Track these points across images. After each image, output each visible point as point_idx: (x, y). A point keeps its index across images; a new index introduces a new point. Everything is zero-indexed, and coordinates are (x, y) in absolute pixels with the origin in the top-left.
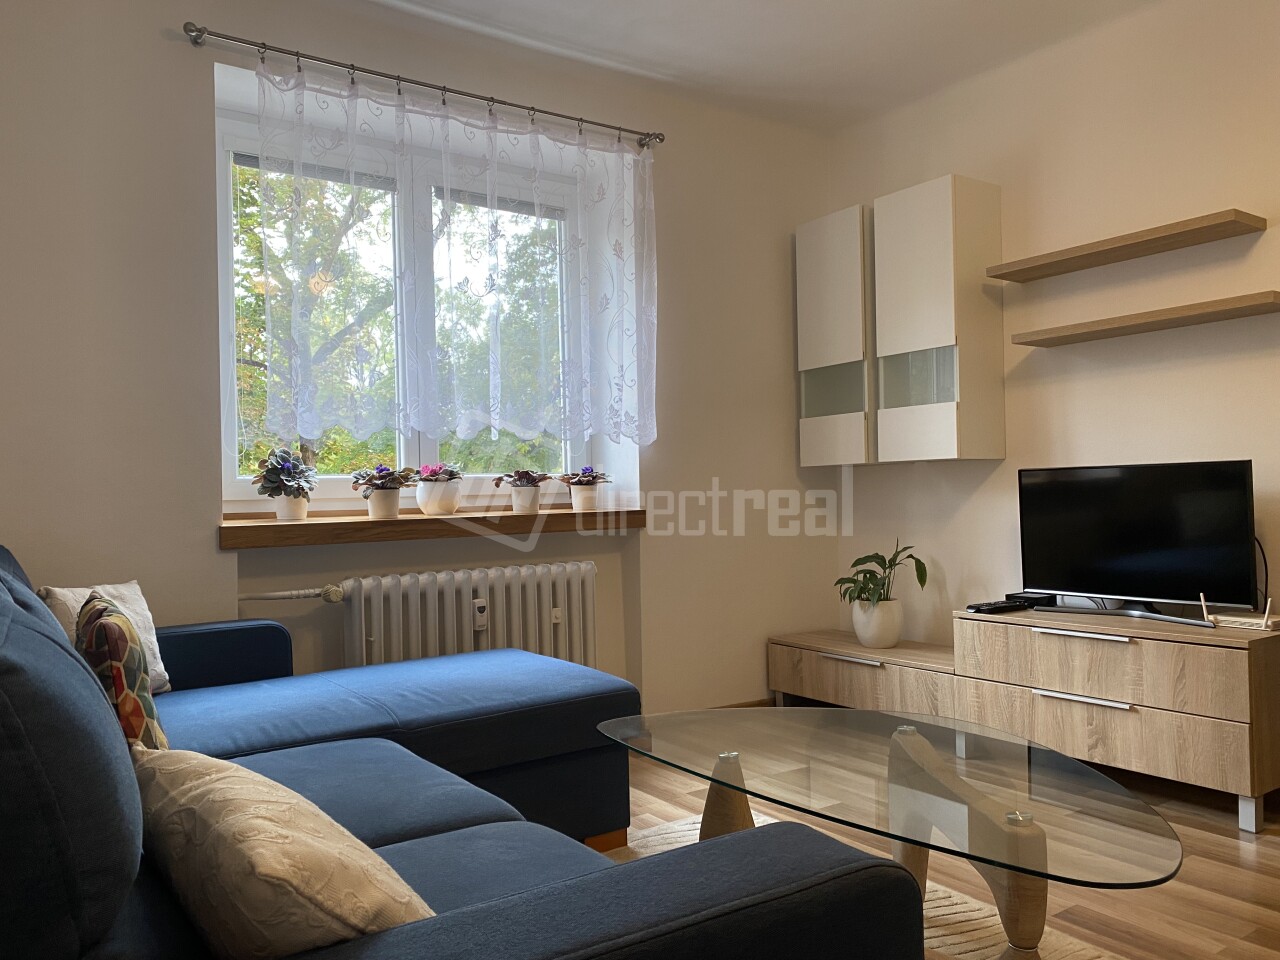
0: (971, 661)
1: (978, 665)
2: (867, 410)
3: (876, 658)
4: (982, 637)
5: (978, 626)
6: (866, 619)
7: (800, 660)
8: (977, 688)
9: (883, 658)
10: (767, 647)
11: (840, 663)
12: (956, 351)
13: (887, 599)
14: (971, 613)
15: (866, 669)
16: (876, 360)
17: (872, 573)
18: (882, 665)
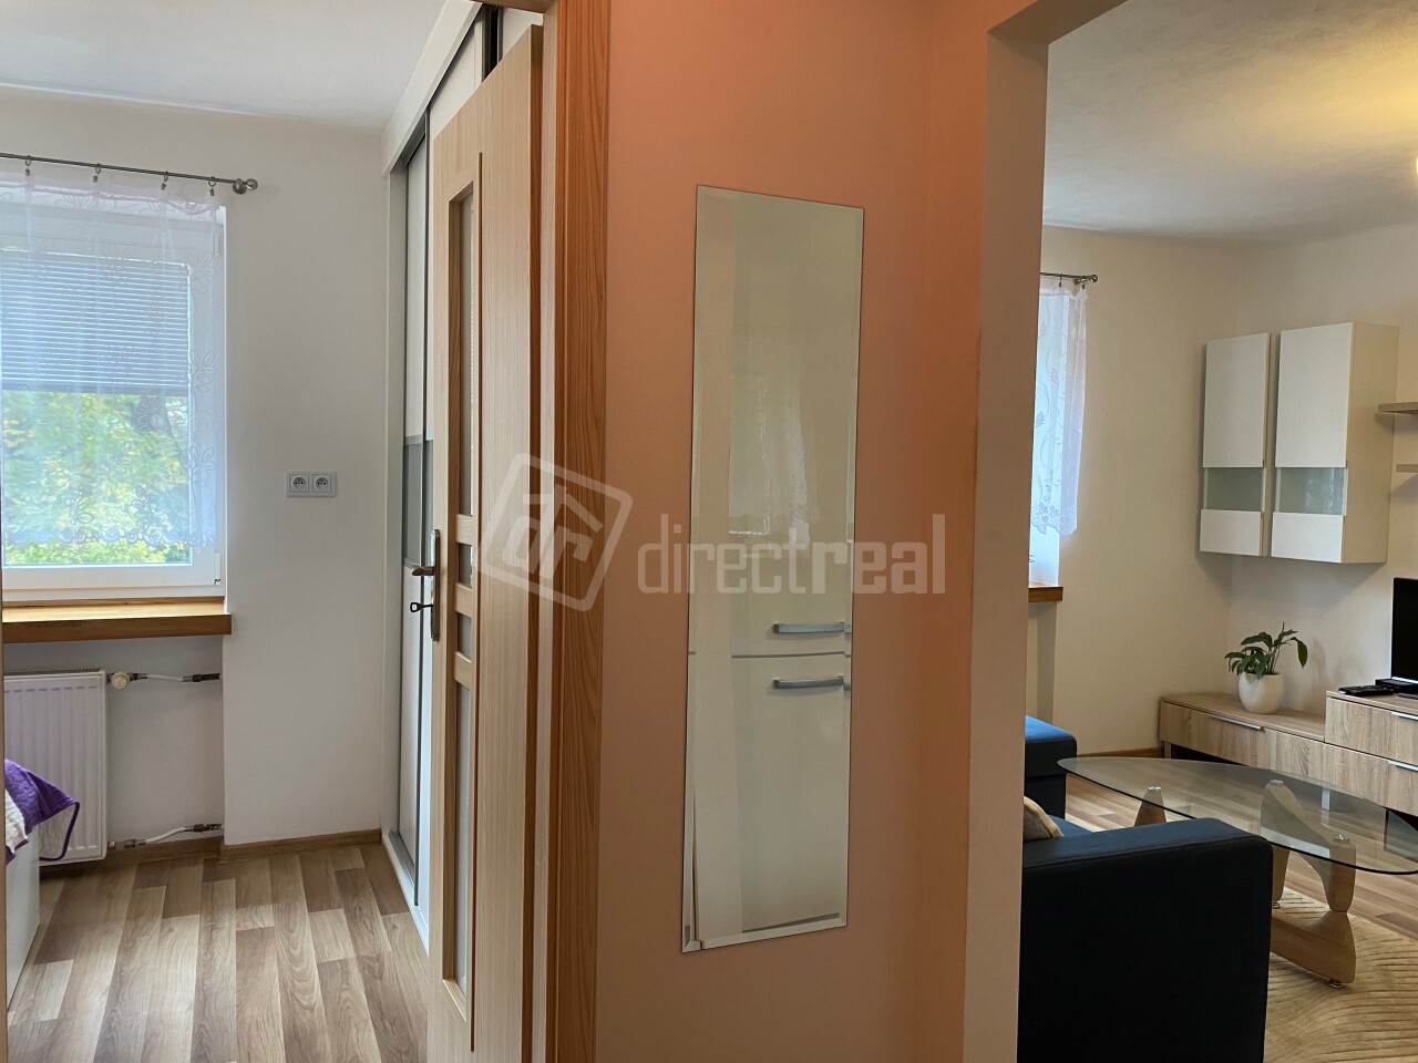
0: (1339, 733)
1: (1345, 737)
2: (1263, 510)
3: (1257, 723)
4: (1350, 714)
5: (1348, 706)
6: (1250, 689)
7: (1190, 718)
8: (1343, 754)
9: (1264, 723)
10: (1160, 703)
11: (1225, 724)
12: (1346, 473)
13: (1271, 673)
14: (1342, 694)
15: (1248, 730)
16: (1274, 469)
17: (1259, 650)
18: (1262, 729)
